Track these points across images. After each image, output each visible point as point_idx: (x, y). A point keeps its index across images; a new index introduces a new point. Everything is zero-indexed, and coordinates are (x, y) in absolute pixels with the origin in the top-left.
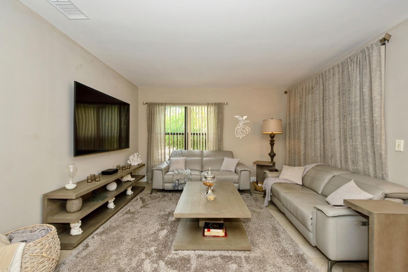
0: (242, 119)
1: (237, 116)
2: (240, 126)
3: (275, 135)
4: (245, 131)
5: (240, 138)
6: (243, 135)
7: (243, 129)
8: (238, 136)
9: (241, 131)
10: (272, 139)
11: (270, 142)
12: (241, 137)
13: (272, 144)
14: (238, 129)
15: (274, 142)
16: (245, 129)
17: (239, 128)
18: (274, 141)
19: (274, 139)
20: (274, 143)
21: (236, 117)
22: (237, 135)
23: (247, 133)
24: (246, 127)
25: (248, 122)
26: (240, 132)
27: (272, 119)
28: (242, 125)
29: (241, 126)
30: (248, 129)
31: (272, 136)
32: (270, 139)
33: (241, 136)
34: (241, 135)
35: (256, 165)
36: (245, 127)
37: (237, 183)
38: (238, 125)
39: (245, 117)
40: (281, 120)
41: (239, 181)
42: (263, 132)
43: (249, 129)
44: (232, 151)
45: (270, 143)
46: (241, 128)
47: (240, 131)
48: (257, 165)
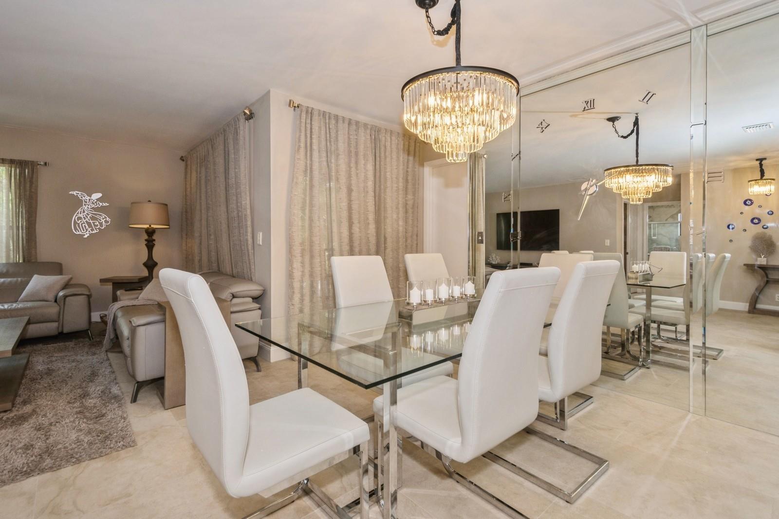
0: (89, 200)
1: (77, 192)
2: (84, 212)
3: (156, 230)
4: (97, 223)
5: (86, 236)
6: (92, 230)
7: (93, 218)
8: (80, 233)
9: (86, 221)
10: (150, 238)
11: (147, 242)
12: (89, 235)
13: (150, 245)
14: (79, 218)
15: (154, 242)
16: (96, 219)
17: (81, 215)
18: (154, 240)
19: (154, 237)
20: (155, 244)
21: (75, 193)
22: (76, 229)
23: (101, 225)
24: (101, 215)
25: (104, 205)
26: (83, 225)
27: (150, 201)
28: (91, 211)
29: (86, 212)
30: (104, 220)
31: (150, 232)
32: (146, 237)
33: (87, 232)
34: (87, 230)
35: (111, 283)
36: (96, 214)
37: (56, 322)
38: (79, 210)
39: (96, 196)
40: (166, 205)
41: (59, 317)
42: (132, 224)
43: (108, 219)
44: (59, 262)
45: (146, 245)
46: (86, 216)
47: (84, 223)
48: (113, 283)
